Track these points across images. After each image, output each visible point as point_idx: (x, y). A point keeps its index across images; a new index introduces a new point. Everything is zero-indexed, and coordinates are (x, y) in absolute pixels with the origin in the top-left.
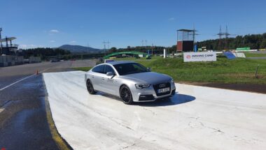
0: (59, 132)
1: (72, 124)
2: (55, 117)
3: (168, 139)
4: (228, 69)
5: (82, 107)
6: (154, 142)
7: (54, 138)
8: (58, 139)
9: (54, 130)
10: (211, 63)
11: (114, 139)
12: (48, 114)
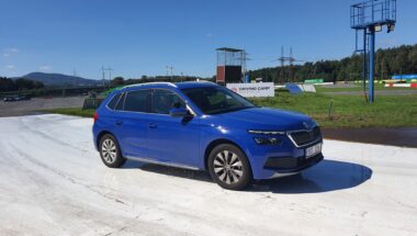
1: (16, 201)
3: (185, 215)
5: (41, 171)
10: (267, 101)
11: (88, 221)
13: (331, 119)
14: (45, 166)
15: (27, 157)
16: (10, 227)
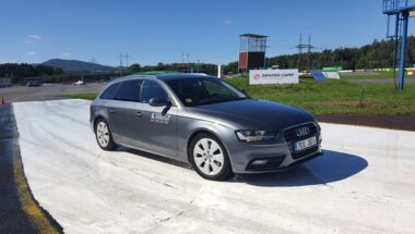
0: (36, 197)
1: (62, 183)
2: (28, 171)
4: (316, 96)
6: (216, 208)
7: (25, 208)
8: (32, 211)
9: (26, 195)
10: (291, 87)
11: (143, 205)
12: (16, 166)
13: (362, 106)
14: (82, 149)
15: (61, 139)
16: (63, 210)
